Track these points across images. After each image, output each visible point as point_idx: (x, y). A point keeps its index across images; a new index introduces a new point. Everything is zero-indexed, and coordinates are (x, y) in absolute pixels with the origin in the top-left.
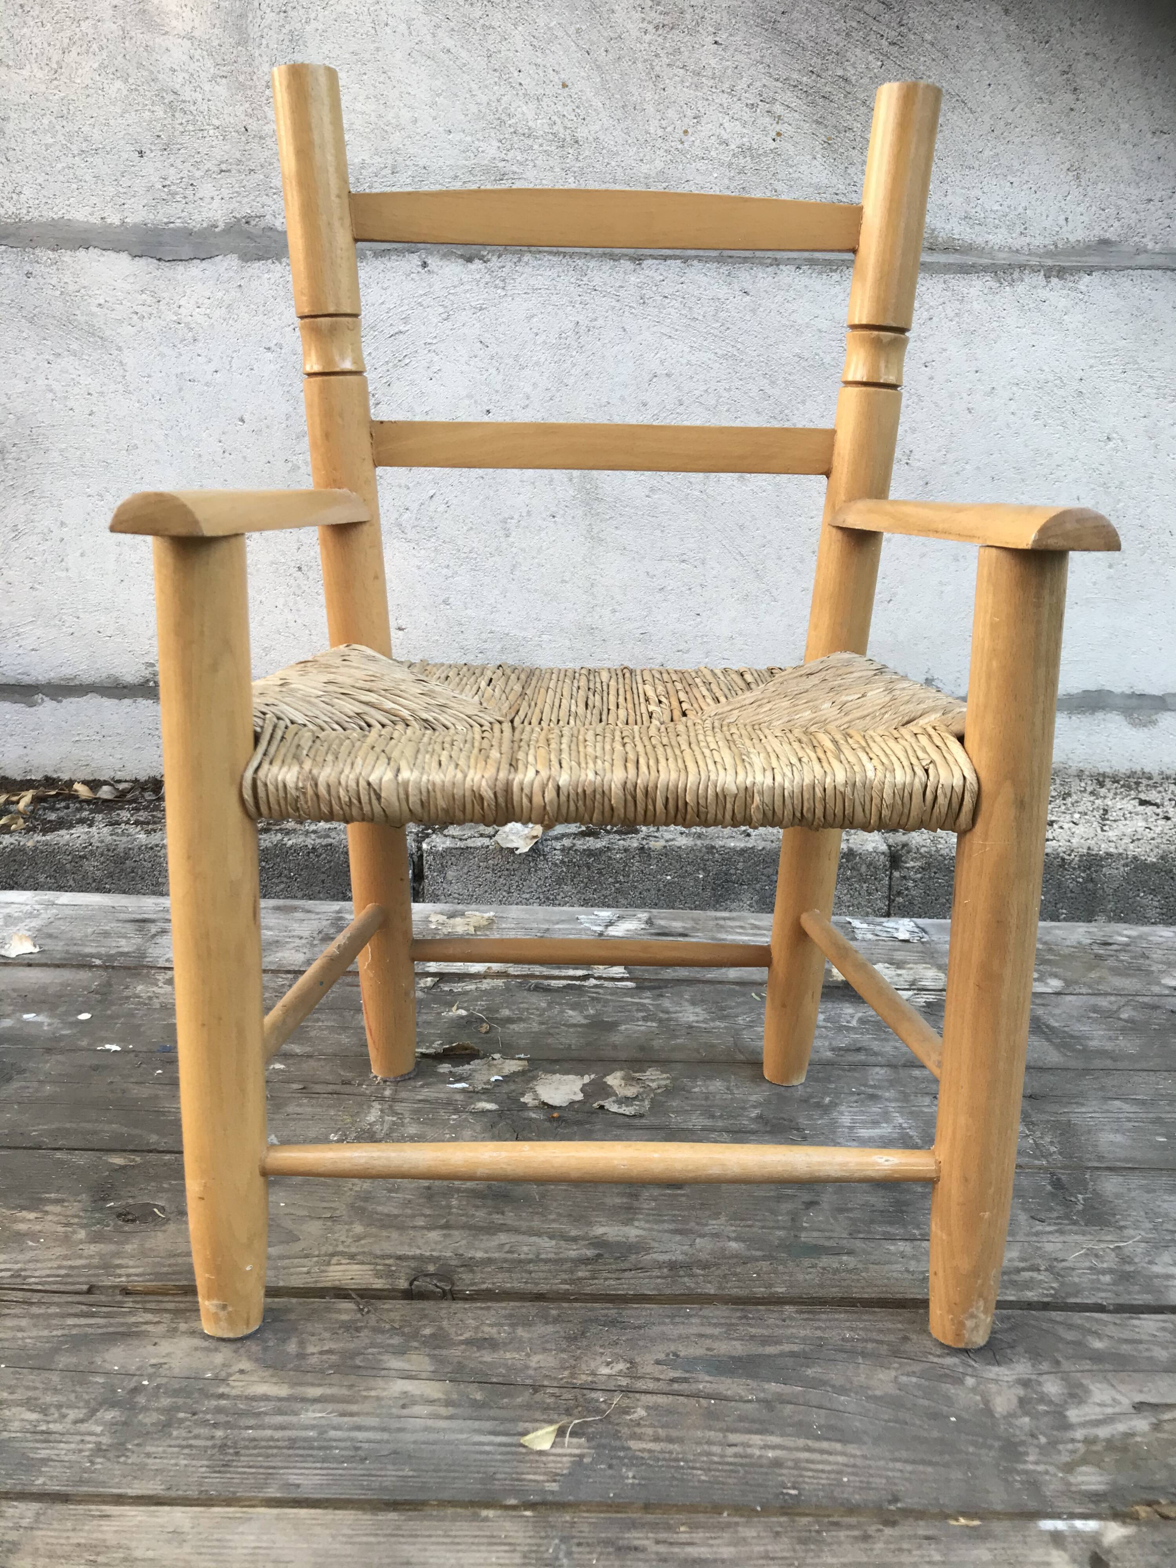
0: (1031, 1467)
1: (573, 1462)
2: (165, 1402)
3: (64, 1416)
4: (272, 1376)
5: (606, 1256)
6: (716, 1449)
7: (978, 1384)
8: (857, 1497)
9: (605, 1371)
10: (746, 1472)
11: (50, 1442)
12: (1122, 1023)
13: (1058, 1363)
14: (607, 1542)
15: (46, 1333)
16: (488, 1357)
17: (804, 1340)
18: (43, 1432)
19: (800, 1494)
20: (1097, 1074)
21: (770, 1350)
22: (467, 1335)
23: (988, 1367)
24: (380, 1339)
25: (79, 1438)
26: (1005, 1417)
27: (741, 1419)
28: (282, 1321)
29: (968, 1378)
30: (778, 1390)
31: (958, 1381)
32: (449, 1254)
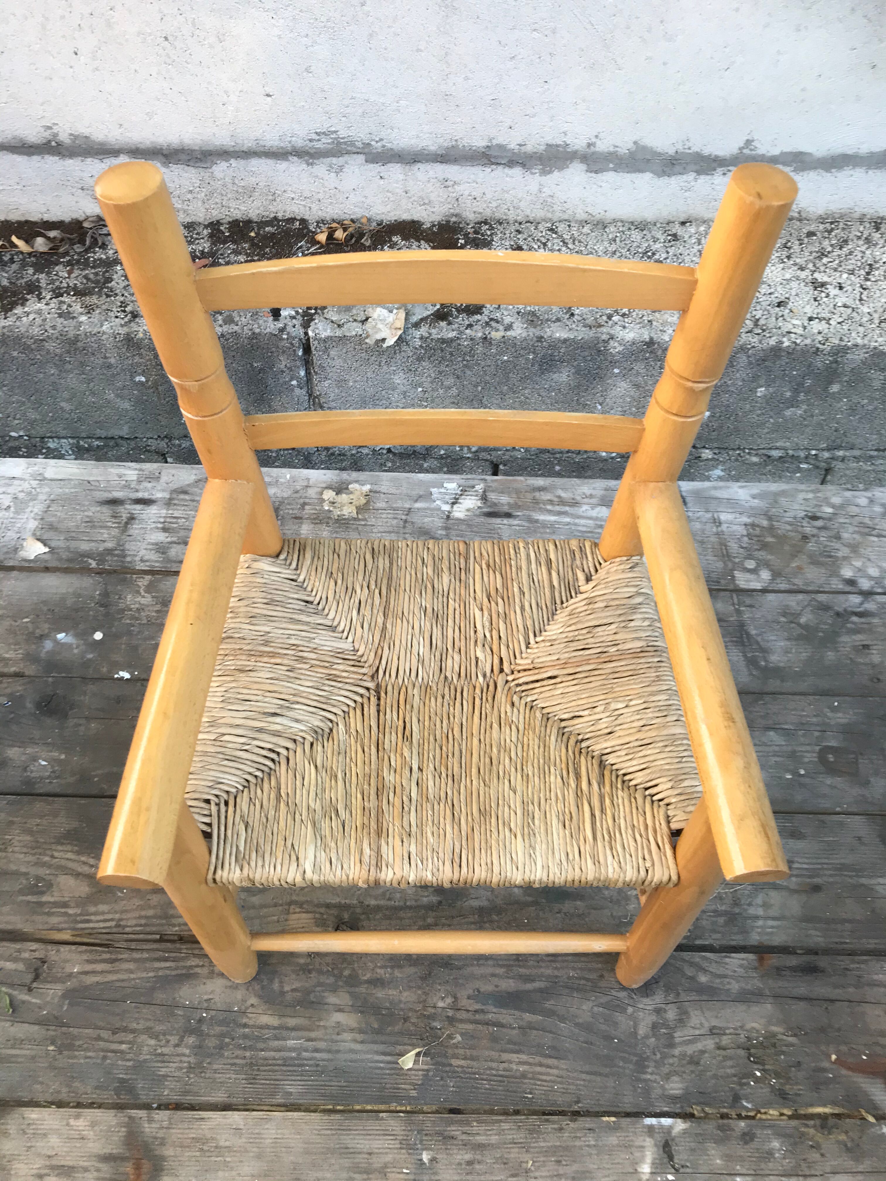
0: (649, 1077)
1: (423, 1075)
2: (218, 1029)
3: (168, 1041)
4: (269, 1009)
5: (444, 903)
6: (494, 1065)
7: (634, 1012)
8: (560, 1099)
9: (441, 1004)
10: (508, 1082)
11: (164, 1062)
12: (799, 631)
13: (678, 994)
14: (439, 1134)
15: (144, 975)
16: (380, 993)
17: (549, 976)
18: (160, 1054)
19: (533, 1098)
20: (767, 698)
21: (529, 986)
22: (368, 976)
23: (641, 999)
24: (323, 979)
25: (178, 1059)
26: (643, 1038)
27: (510, 1042)
28: (269, 965)
29: (629, 1008)
30: (530, 1019)
31: (623, 1011)
32: (355, 902)
